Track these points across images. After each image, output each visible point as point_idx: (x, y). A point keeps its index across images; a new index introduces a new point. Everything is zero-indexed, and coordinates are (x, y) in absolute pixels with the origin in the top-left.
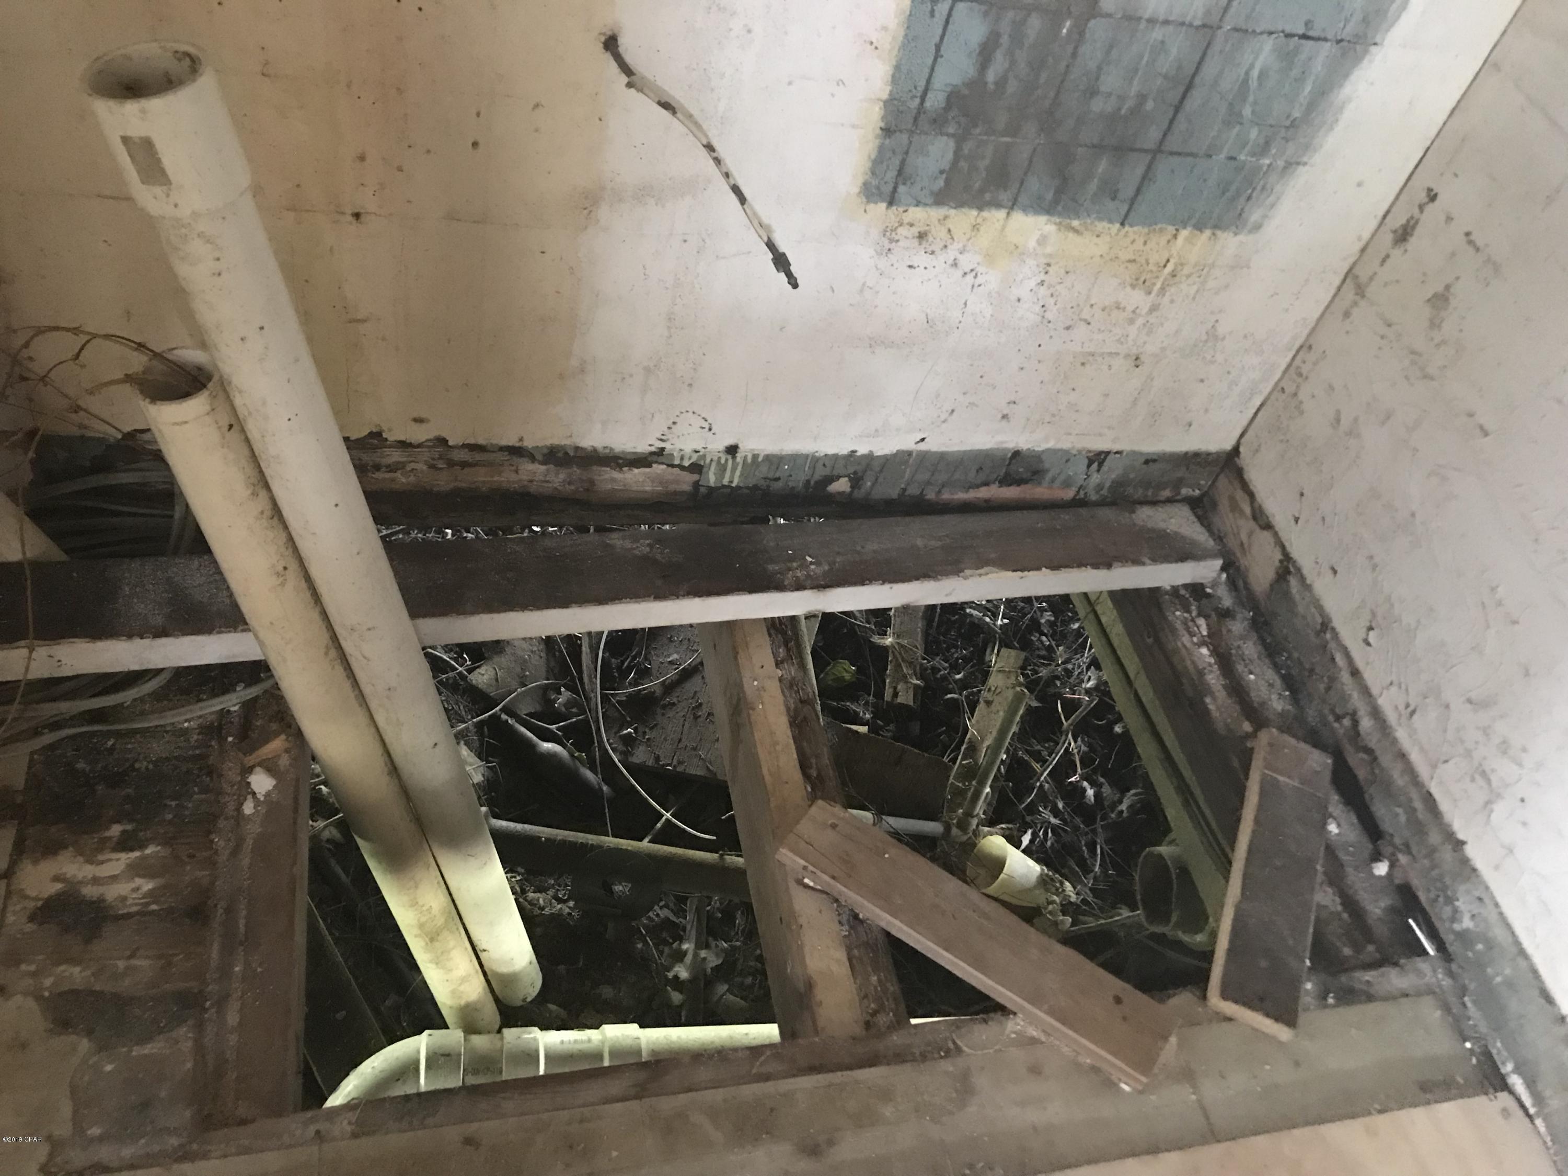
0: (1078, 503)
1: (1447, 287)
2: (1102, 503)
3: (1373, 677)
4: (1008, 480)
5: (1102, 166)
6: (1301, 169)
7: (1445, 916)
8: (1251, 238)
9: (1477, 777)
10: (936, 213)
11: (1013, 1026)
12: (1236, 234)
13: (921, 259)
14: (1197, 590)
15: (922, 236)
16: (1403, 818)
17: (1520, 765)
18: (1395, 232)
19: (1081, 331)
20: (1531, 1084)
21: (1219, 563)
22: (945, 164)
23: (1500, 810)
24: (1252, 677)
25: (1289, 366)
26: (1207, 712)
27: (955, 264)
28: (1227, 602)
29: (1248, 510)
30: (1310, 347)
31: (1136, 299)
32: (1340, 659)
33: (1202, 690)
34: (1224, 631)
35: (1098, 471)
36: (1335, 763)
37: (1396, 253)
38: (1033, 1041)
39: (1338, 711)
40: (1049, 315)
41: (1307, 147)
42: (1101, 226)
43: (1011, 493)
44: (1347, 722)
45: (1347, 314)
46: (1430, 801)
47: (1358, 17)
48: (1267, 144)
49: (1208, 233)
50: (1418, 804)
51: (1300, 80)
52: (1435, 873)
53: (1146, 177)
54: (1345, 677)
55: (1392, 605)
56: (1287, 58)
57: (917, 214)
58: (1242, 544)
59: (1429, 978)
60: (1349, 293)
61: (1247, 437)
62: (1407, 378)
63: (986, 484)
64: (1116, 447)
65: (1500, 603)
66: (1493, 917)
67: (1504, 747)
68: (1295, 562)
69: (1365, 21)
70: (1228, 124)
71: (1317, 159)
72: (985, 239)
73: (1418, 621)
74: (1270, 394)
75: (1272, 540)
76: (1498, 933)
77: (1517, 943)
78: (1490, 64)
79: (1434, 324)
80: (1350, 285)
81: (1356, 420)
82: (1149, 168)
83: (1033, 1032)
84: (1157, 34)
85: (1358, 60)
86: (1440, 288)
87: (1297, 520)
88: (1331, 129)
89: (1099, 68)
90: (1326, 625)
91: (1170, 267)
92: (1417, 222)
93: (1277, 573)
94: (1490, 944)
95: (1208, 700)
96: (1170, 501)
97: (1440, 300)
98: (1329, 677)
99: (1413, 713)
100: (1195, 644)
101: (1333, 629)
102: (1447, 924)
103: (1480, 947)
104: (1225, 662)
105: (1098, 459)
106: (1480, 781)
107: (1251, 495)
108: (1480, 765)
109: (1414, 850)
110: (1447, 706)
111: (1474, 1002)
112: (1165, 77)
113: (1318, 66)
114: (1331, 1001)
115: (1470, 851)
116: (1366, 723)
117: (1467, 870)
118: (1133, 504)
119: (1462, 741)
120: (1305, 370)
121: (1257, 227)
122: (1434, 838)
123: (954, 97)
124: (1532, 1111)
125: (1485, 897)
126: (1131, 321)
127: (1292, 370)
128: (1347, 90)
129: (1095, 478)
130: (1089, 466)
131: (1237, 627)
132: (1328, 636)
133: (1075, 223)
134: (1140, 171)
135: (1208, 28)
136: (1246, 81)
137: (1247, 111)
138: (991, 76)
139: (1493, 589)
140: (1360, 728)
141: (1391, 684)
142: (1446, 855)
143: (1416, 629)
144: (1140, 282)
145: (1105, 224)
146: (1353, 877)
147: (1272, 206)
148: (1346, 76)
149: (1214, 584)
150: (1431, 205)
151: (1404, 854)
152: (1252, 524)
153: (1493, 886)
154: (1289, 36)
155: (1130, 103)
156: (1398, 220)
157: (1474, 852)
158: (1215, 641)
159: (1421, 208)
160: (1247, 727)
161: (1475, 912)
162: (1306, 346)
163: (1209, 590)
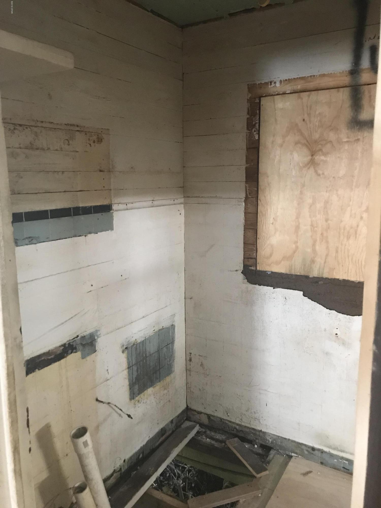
0: (173, 432)
1: (202, 363)
2: (176, 429)
3: (233, 420)
4: (163, 435)
5: (155, 375)
6: (175, 360)
7: (268, 442)
8: (174, 373)
9: (255, 420)
10: (139, 396)
11: (241, 501)
12: (172, 374)
13: (139, 405)
14: (198, 432)
15: (138, 401)
16: (253, 435)
17: (258, 413)
18: (189, 360)
19: (162, 402)
20: (294, 453)
21: (198, 425)
22: (138, 389)
23: (261, 421)
24: (217, 437)
25: (187, 387)
26: (217, 447)
27: (144, 403)
28: (204, 430)
29: (196, 413)
30: (188, 383)
31: (166, 391)
32: (227, 422)
33: (213, 445)
34: (207, 434)
35: (173, 424)
36: (238, 438)
37: (191, 363)
38: (245, 501)
39: (233, 429)
40: (157, 402)
41: (174, 357)
42: (158, 384)
43: (164, 437)
44: (235, 430)
45: (190, 375)
46: (254, 429)
47: (171, 339)
48: (170, 360)
49: (169, 376)
50: (253, 431)
51: (170, 350)
52: (262, 438)
53: (160, 373)
54: (230, 424)
55: (228, 408)
56: (167, 348)
57: (137, 398)
58: (199, 419)
59: (274, 453)
60: (188, 372)
61: (188, 403)
62: (205, 377)
63: (160, 438)
64: (173, 418)
65: (239, 396)
66: (272, 436)
67: (255, 413)
68: (210, 414)
69: (172, 339)
70: (165, 360)
71: (176, 358)
72: (146, 396)
73: (232, 407)
74: (187, 394)
75: (203, 415)
76: (274, 437)
77: (277, 436)
78: (186, 335)
79: (203, 368)
80: (188, 371)
81: (203, 388)
82: (160, 372)
83: (244, 500)
84: (154, 355)
85: (174, 343)
86: (200, 363)
87: (205, 408)
88: (175, 353)
89: (150, 363)
90: (221, 419)
91: (167, 384)
92: (191, 358)
93: (208, 418)
94: (275, 440)
95: (215, 445)
96: (184, 422)
97: (202, 365)
98: (227, 426)
99: (242, 420)
100: (206, 440)
101: (223, 419)
102: (269, 443)
103: (274, 441)
104: (212, 438)
105: (172, 422)
106: (256, 420)
107: (195, 411)
108: (254, 418)
109: (258, 438)
110: (245, 414)
111: (280, 450)
112: (156, 359)
113: (171, 347)
114: (268, 465)
115: (263, 430)
116: (237, 427)
117: (264, 433)
118: (180, 426)
119: (250, 417)
120: (190, 387)
121: (174, 371)
122: (258, 433)
123: (136, 378)
124: (297, 456)
125: (270, 434)
126: (166, 395)
127: (188, 388)
128: (174, 348)
129: (173, 425)
130: (171, 424)
131: (208, 432)
132: (223, 420)
133: (155, 386)
134: (159, 373)
135: (158, 351)
136: (165, 354)
137: (166, 357)
138: (139, 372)
139: (237, 394)
140: (237, 429)
141: (236, 418)
142: (261, 434)
143: (233, 408)
144: (165, 389)
145: (158, 383)
146: (254, 450)
147: (174, 367)
148: (174, 346)
149: (200, 429)
150: (191, 355)
151: (257, 440)
152: (199, 415)
153: (269, 432)
154: (166, 346)
155: (154, 365)
156: (188, 359)
157: (264, 430)
158: (207, 437)
159: (190, 356)
160: (223, 444)
161: (270, 437)
162: (187, 383)
163: (200, 431)
